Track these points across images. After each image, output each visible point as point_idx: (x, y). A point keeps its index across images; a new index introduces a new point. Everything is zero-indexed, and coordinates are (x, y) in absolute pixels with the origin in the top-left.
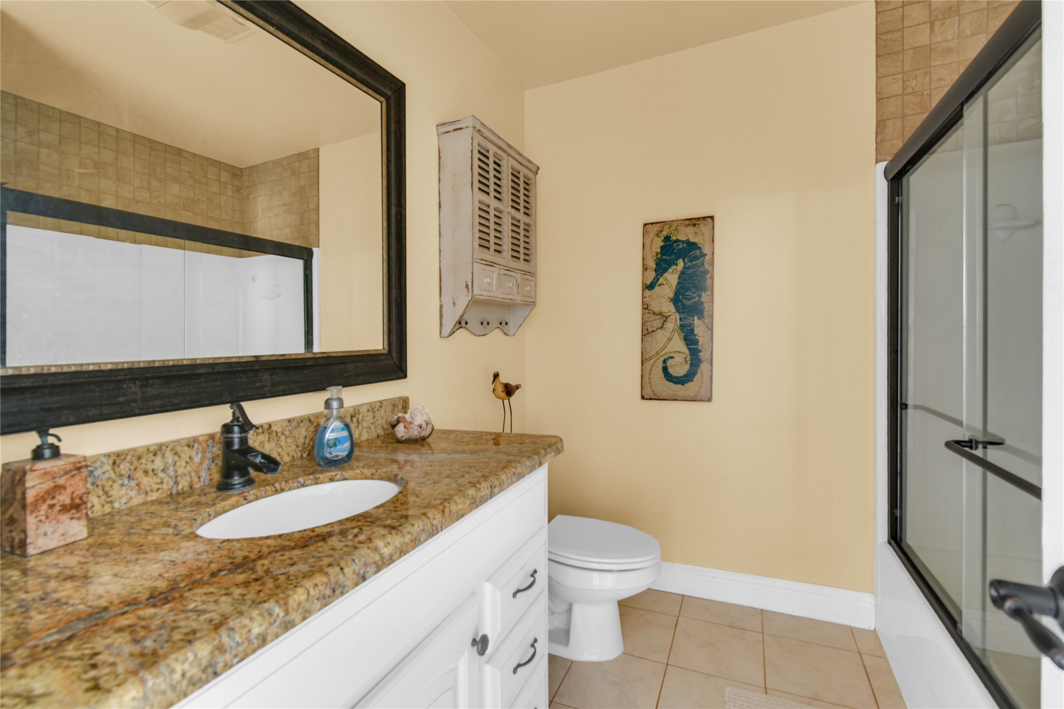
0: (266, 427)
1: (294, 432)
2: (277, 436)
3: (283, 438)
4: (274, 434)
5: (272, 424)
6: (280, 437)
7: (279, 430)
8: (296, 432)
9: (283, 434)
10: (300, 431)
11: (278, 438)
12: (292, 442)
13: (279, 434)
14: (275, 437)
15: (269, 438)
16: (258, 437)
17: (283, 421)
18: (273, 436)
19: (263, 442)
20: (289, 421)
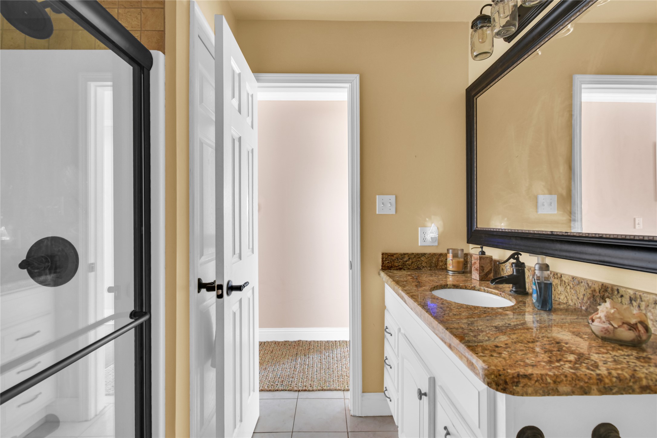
0: (559, 275)
1: (575, 287)
2: (565, 284)
3: (568, 287)
4: (564, 283)
5: (562, 276)
6: (567, 286)
7: (567, 281)
8: (577, 288)
9: (569, 285)
10: (580, 289)
11: (566, 286)
12: (574, 293)
13: (567, 284)
14: (564, 285)
15: (561, 284)
16: (555, 279)
17: (569, 276)
18: (563, 283)
19: (557, 284)
20: (573, 278)
